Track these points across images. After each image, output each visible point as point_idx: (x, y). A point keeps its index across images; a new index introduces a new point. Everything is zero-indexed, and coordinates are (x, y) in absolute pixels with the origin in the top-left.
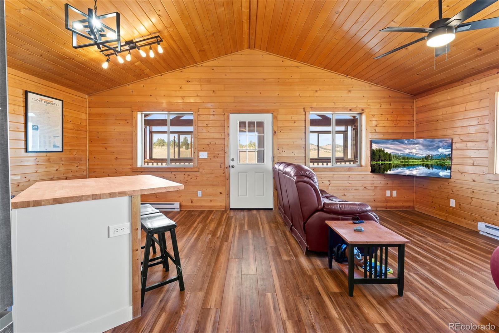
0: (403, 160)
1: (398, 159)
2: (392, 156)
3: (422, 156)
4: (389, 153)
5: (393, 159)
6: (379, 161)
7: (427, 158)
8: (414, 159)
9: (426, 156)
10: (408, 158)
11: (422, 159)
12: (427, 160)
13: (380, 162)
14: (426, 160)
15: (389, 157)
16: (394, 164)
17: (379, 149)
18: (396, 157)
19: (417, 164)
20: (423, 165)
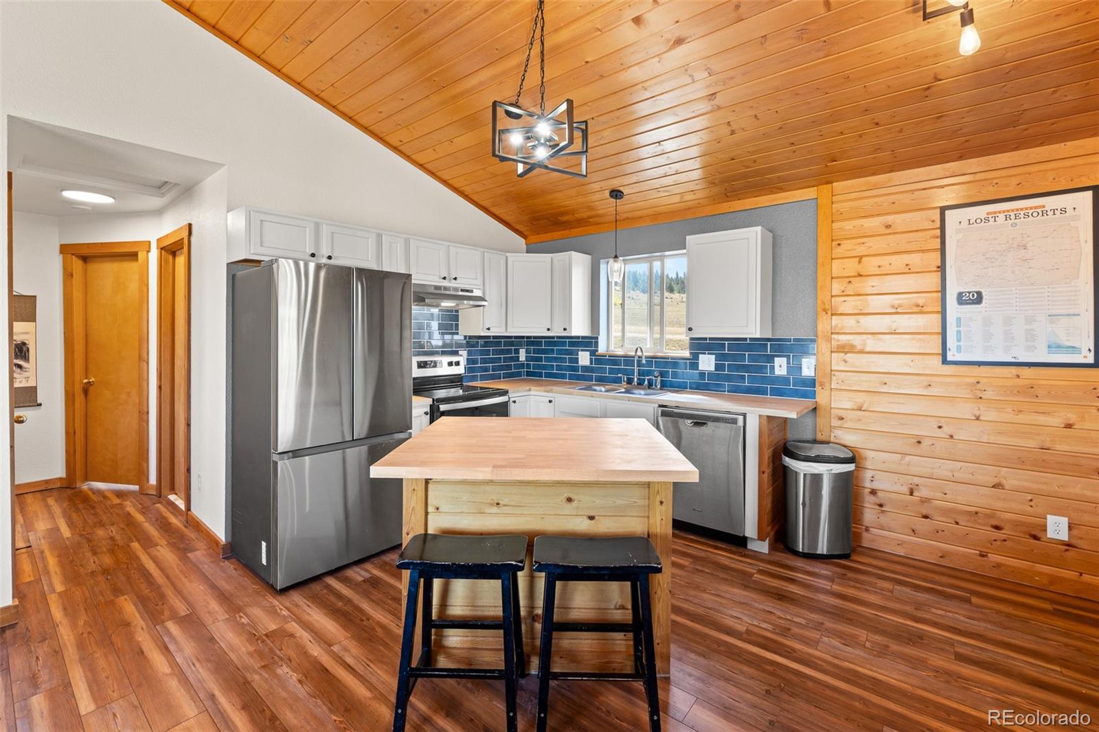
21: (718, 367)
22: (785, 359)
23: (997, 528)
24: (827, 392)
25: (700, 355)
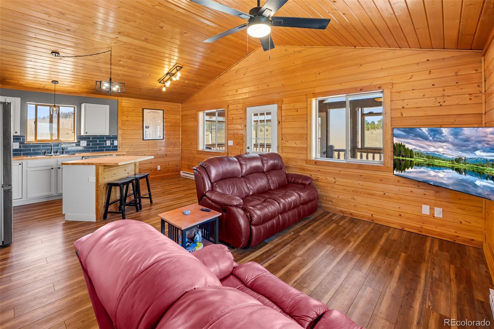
0: (427, 159)
1: (421, 157)
2: (414, 153)
3: (451, 157)
4: (410, 148)
5: (414, 156)
6: (400, 156)
7: (458, 160)
8: (440, 159)
9: (457, 157)
10: (433, 158)
11: (452, 160)
12: (459, 163)
13: (401, 158)
14: (457, 163)
15: (411, 154)
16: (416, 162)
17: (399, 144)
18: (418, 154)
19: (445, 166)
20: (452, 168)
21: (88, 145)
22: (109, 141)
23: (151, 171)
24: (121, 148)
25: (81, 141)
